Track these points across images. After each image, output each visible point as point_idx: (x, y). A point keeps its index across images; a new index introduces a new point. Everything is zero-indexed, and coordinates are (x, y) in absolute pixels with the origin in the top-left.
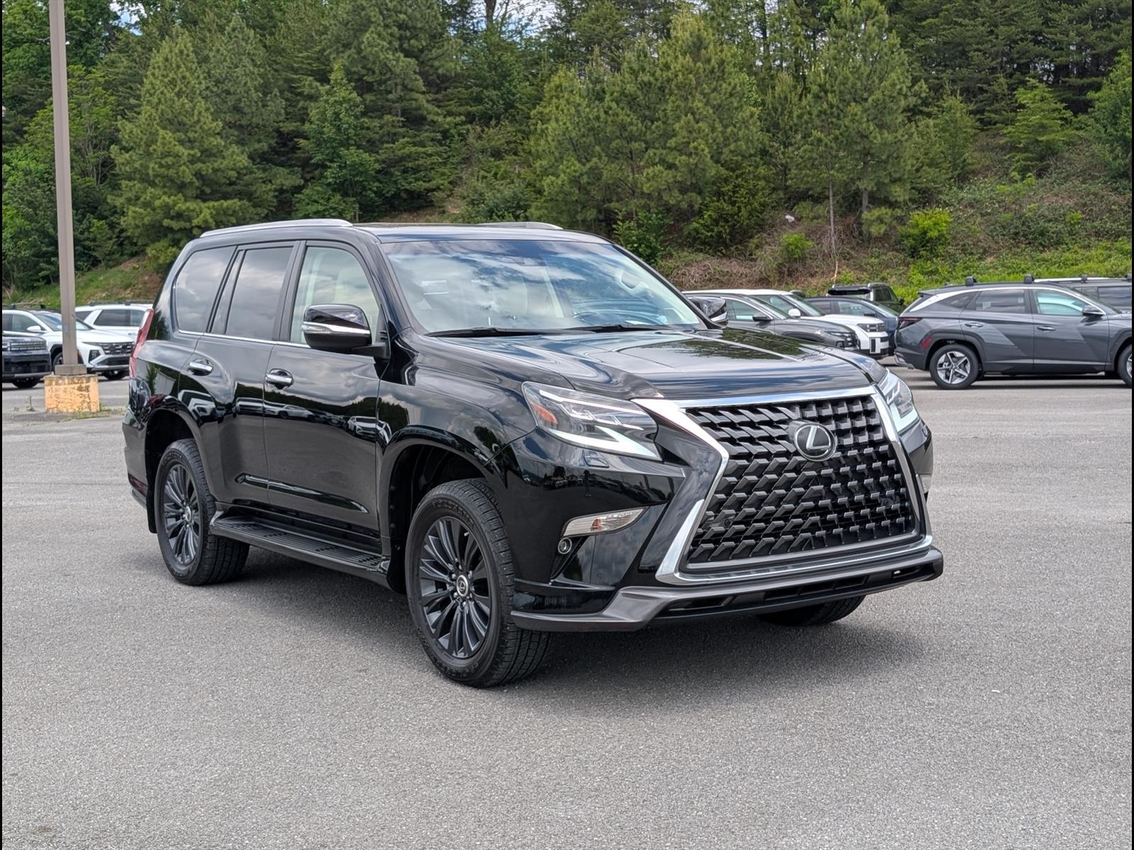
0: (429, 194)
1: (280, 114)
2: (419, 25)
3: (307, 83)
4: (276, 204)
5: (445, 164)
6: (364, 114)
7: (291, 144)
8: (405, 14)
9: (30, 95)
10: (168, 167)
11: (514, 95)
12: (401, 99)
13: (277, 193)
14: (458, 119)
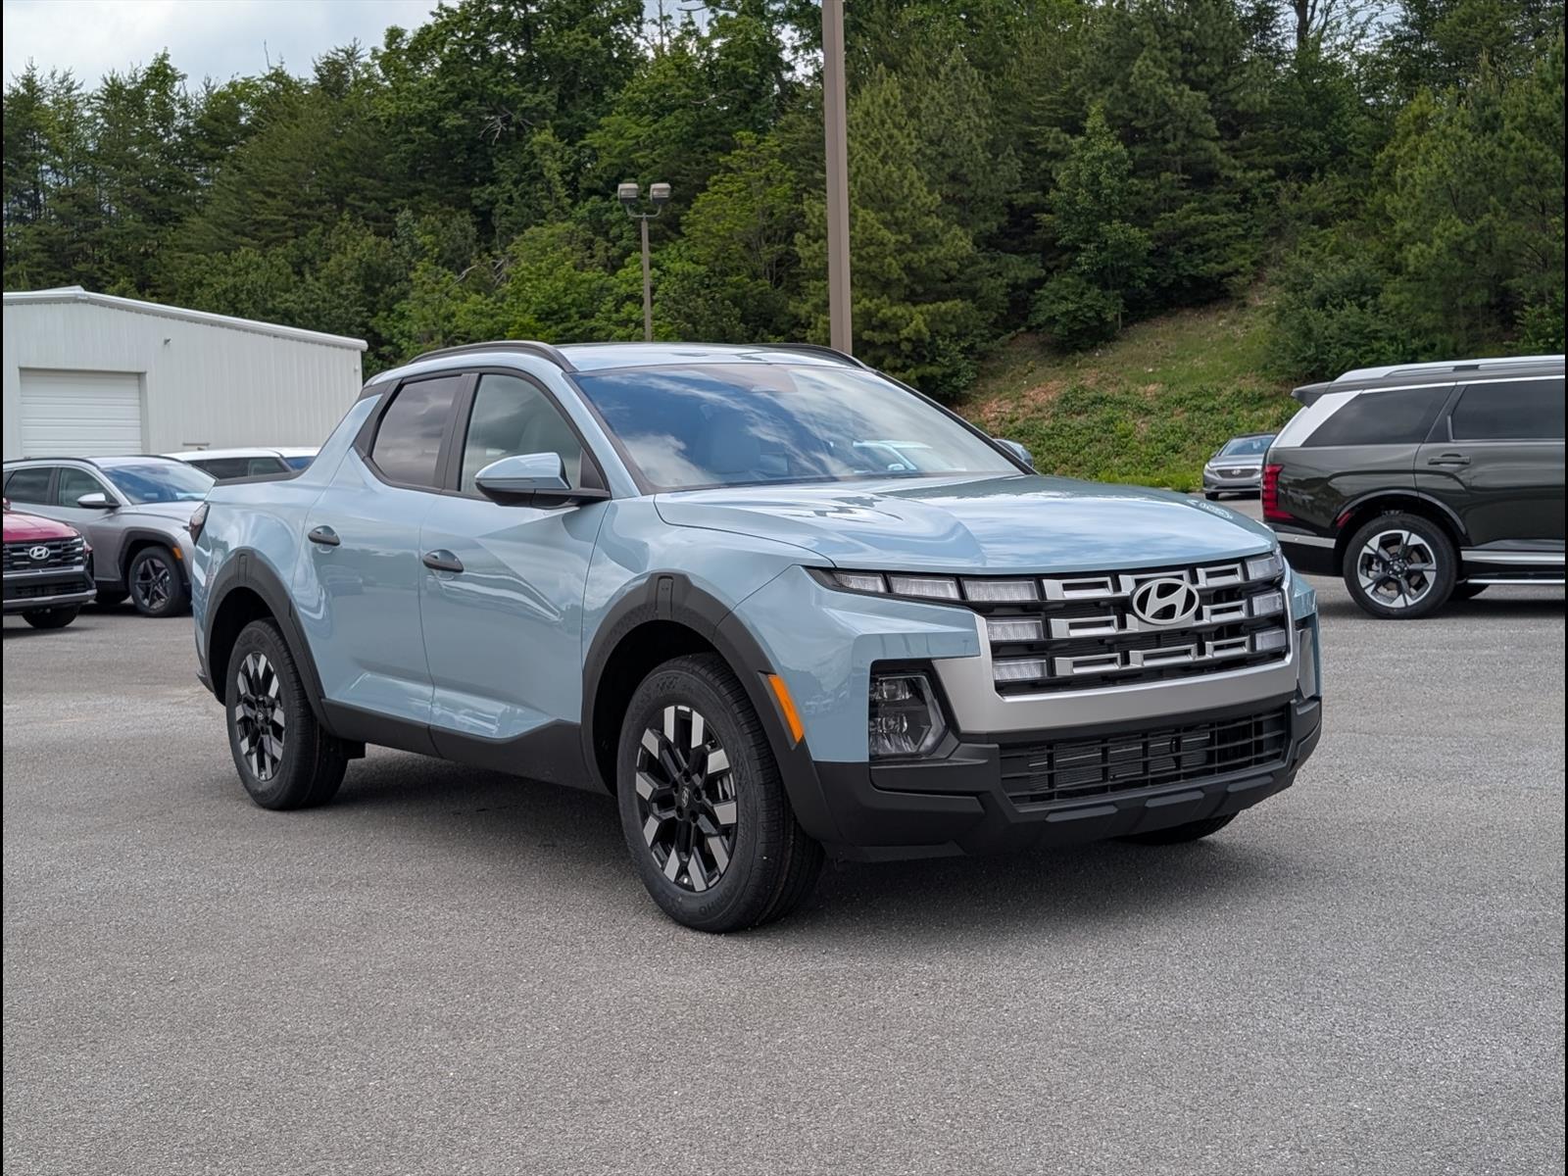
0: (1225, 280)
1: (1016, 183)
2: (1211, 44)
3: (1052, 136)
4: (1008, 305)
5: (1244, 237)
6: (1132, 173)
7: (1027, 222)
8: (1191, 29)
9: (684, 175)
10: (870, 259)
11: (1345, 135)
12: (1183, 150)
13: (1009, 290)
14: (1264, 173)
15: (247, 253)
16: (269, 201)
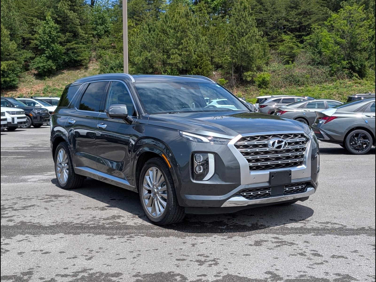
0: (82, 61)
3: (35, 20)
5: (86, 51)
7: (26, 42)
11: (108, 28)
12: (71, 27)
13: (25, 59)
14: (90, 36)
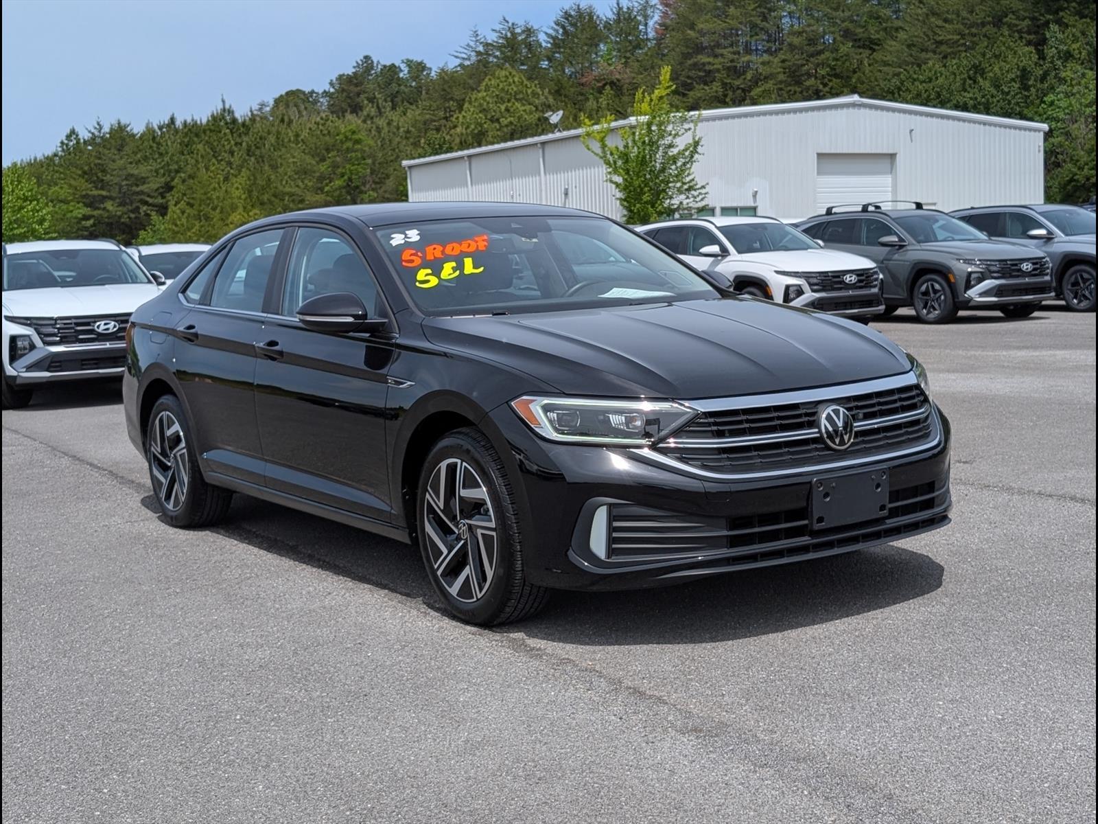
15: (934, 65)
16: (947, 25)
